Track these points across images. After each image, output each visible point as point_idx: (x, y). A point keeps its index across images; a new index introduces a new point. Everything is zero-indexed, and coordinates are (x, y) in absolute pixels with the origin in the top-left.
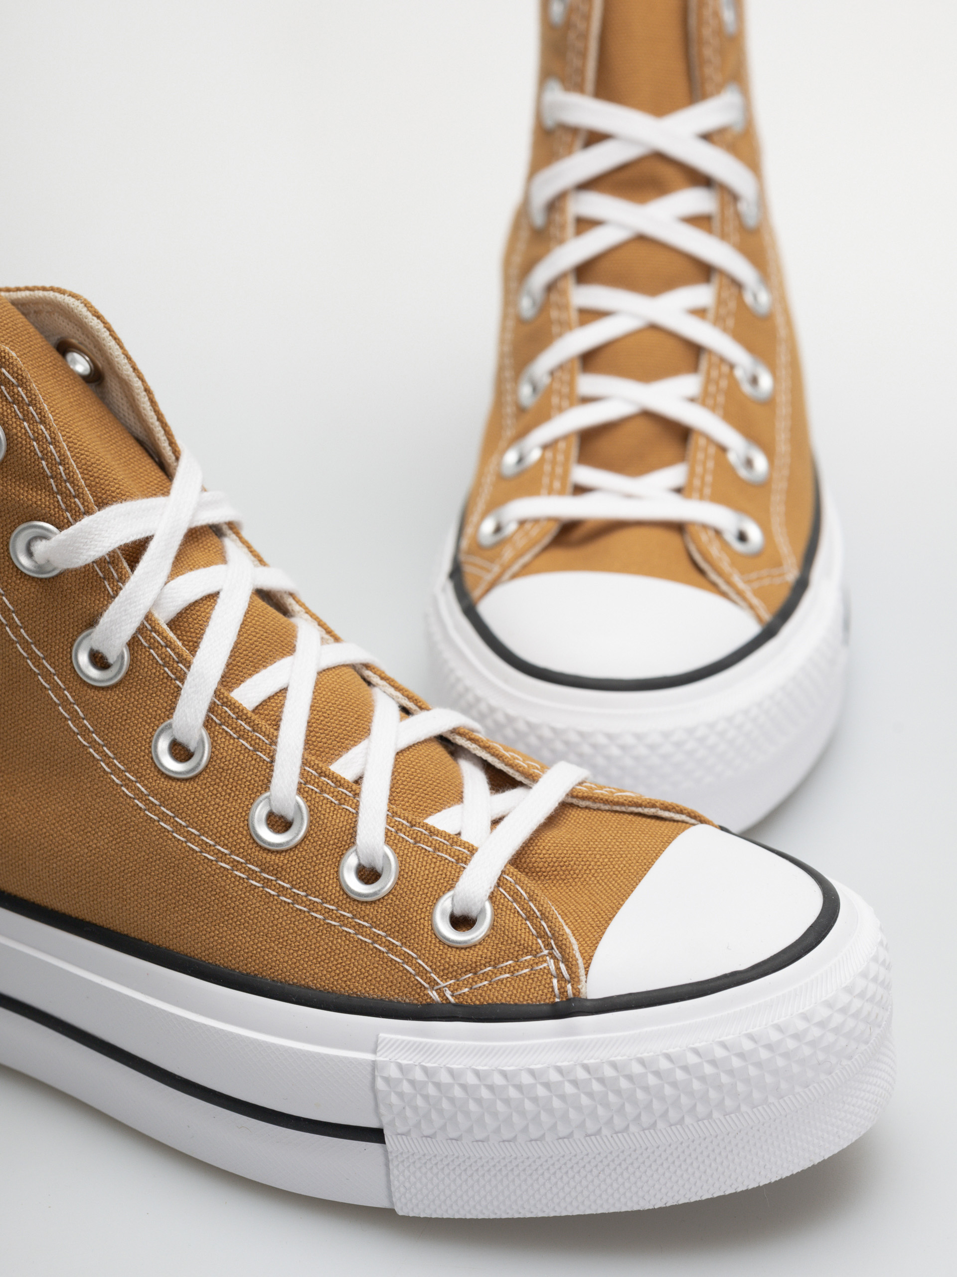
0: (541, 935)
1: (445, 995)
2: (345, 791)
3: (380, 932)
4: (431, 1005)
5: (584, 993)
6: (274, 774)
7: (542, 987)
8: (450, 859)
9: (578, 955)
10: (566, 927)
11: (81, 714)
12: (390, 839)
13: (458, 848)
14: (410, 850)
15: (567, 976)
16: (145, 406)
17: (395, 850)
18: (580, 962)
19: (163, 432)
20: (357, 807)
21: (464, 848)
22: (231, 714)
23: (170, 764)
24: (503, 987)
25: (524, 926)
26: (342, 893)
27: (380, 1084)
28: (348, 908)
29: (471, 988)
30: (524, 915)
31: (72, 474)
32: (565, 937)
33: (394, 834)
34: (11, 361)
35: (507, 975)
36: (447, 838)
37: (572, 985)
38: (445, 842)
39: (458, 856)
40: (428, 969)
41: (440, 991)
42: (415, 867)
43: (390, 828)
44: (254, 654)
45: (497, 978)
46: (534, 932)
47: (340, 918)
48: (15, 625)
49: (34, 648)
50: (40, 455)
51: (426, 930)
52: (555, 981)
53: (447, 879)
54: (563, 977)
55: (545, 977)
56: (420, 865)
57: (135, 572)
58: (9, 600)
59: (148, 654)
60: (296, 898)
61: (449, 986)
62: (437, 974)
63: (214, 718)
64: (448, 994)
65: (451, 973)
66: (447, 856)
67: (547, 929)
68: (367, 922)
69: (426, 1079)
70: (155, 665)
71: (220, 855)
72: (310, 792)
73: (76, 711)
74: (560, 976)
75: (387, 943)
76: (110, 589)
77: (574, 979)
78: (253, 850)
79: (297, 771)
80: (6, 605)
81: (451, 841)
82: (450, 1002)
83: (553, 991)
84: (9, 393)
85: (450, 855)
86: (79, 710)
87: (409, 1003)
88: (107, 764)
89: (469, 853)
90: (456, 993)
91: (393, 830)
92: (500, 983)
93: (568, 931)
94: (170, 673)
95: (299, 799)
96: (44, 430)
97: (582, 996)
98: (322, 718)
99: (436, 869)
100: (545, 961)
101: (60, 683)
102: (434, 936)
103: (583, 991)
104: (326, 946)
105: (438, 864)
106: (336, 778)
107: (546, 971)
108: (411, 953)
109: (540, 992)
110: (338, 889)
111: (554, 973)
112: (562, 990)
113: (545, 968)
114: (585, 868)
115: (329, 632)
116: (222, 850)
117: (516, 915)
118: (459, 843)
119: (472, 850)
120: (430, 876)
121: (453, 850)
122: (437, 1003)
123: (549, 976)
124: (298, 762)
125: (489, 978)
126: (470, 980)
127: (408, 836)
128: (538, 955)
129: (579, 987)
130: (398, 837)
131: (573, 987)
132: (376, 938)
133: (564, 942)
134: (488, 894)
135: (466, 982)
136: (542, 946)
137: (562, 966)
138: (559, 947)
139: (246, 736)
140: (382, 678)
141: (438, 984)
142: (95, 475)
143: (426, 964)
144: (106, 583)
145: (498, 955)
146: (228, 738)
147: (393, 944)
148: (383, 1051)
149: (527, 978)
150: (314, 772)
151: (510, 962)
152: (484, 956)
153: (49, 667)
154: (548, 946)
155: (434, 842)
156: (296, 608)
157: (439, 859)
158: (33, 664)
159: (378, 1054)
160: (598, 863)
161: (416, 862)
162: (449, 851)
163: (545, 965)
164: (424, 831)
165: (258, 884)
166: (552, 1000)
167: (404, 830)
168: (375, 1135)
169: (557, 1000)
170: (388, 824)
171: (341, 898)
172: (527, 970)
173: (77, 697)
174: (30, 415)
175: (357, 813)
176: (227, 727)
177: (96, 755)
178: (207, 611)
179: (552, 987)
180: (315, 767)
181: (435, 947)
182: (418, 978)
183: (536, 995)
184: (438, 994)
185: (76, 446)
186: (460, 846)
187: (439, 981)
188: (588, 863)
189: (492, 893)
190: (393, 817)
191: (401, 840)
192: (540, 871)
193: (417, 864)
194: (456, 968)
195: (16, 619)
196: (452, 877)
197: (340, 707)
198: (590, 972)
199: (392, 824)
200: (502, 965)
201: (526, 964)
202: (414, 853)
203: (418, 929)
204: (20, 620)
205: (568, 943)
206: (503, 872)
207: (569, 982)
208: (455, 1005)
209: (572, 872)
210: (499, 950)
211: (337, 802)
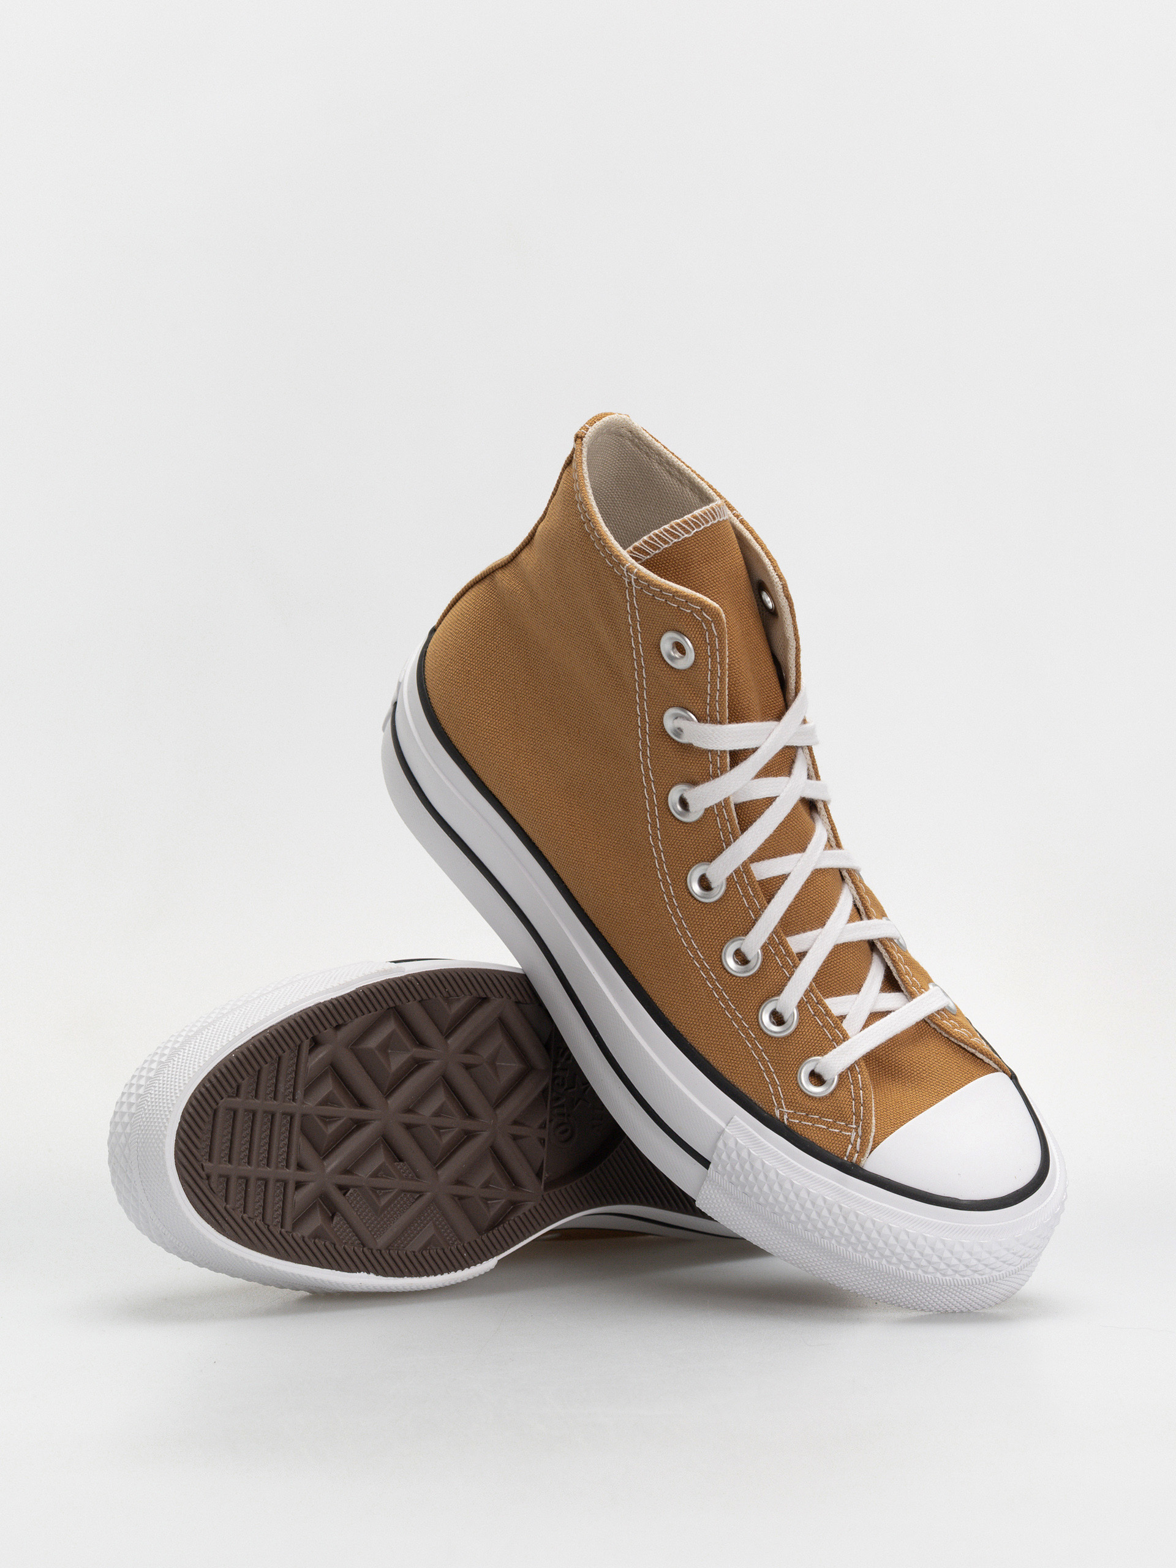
0: (857, 1114)
1: (783, 1116)
2: (789, 961)
3: (766, 1057)
4: (773, 1117)
5: (862, 1165)
6: (753, 930)
7: (841, 1146)
8: (829, 1036)
9: (871, 1140)
10: (873, 1118)
11: (658, 826)
12: (801, 1006)
13: (838, 1032)
14: (809, 1018)
15: (858, 1149)
16: (791, 657)
17: (800, 1014)
18: (871, 1144)
19: (795, 675)
20: (792, 974)
21: (841, 1034)
22: (746, 880)
23: (696, 888)
24: (819, 1132)
25: (850, 1103)
26: (756, 1020)
27: (720, 1144)
28: (755, 1032)
29: (800, 1122)
30: (853, 1096)
31: (722, 700)
32: (869, 1125)
33: (805, 1003)
34: (720, 622)
35: (825, 1127)
36: (835, 1022)
37: (858, 1156)
38: (832, 1024)
39: (835, 1037)
40: (782, 1096)
41: (782, 1113)
42: (806, 1030)
43: (804, 998)
44: (778, 845)
45: (818, 1125)
46: (854, 1111)
47: (748, 1034)
48: (646, 754)
49: (650, 773)
50: (709, 680)
51: (793, 1072)
52: (850, 1146)
53: (821, 1048)
54: (856, 1147)
55: (846, 1141)
56: (809, 1031)
57: (732, 771)
58: (649, 739)
59: (715, 818)
60: (728, 1007)
61: (789, 1113)
62: (785, 1102)
63: (735, 877)
64: (786, 1117)
65: (794, 1107)
66: (828, 1034)
67: (862, 1114)
68: (762, 1046)
69: (747, 1158)
70: (715, 827)
71: (697, 957)
72: (768, 951)
73: (656, 822)
74: (854, 1147)
75: (766, 1066)
76: (711, 771)
77: (862, 1153)
78: (718, 966)
79: (767, 935)
80: (646, 741)
81: (836, 1025)
82: (784, 1123)
83: (846, 1152)
84: (709, 638)
85: (830, 1034)
86: (658, 823)
87: (761, 1108)
88: (659, 864)
89: (842, 1038)
90: (790, 1120)
91: (805, 1000)
92: (818, 1129)
93: (874, 1121)
94: (722, 836)
95: (759, 951)
96: (719, 668)
97: (861, 1166)
98: (799, 905)
99: (818, 1039)
100: (851, 1132)
101: (655, 800)
102: (795, 1078)
103: (863, 1162)
104: (731, 1045)
105: (820, 1036)
106: (788, 951)
107: (848, 1138)
108: (777, 1080)
109: (838, 1149)
110: (755, 1017)
111: (852, 1141)
112: (851, 1155)
113: (848, 1135)
114: (909, 1074)
115: (836, 837)
116: (700, 955)
117: (849, 1093)
118: (840, 1029)
119: (846, 1038)
120: (812, 1041)
121: (834, 1031)
122: (777, 1117)
123: (849, 1142)
124: (771, 929)
125: (813, 1122)
126: (802, 1117)
127: (812, 1009)
128: (849, 1126)
129: (862, 1159)
130: (806, 1006)
131: (858, 1157)
132: (761, 1059)
133: (867, 1128)
134: (839, 1072)
135: (799, 1117)
136: (854, 1122)
137: (859, 1140)
138: (863, 1130)
139: (748, 898)
140: (853, 882)
141: (782, 1108)
142: (738, 690)
143: (782, 1093)
144: (711, 766)
145: (825, 1112)
146: (737, 893)
147: (770, 1068)
148: (732, 1127)
149: (835, 1135)
150: (777, 940)
151: (831, 1120)
152: (817, 1108)
153: (653, 788)
154: (857, 1123)
155: (825, 1021)
156: (823, 812)
157: (823, 1033)
158: (645, 780)
159: (728, 1127)
160: (919, 1075)
161: (809, 1028)
162: (831, 1031)
163: (850, 1134)
164: (823, 1011)
165: (710, 986)
166: (842, 1156)
167: (811, 1004)
168: (706, 1163)
169: (845, 1159)
170: (805, 995)
171: (754, 1023)
172: (838, 1131)
173: (660, 815)
174: (715, 657)
175: (790, 978)
176: (740, 886)
177: (655, 854)
178: (763, 807)
179: (847, 1149)
180: (779, 938)
181: (793, 1085)
182: (773, 1097)
183: (835, 1148)
184: (780, 1114)
185: (735, 668)
186: (839, 1031)
187: (784, 1107)
188: (912, 1072)
189: (843, 1072)
190: (810, 991)
191: (807, 1009)
192: (881, 1062)
193: (808, 1030)
194: (797, 1105)
195: (648, 752)
196: (824, 1048)
197: (814, 901)
198: (873, 1152)
199: (807, 997)
200: (824, 1119)
201: (839, 1127)
202: (810, 1022)
203: (788, 1069)
204: (650, 754)
205: (869, 1130)
206: (856, 1062)
207: (858, 1152)
208: (786, 1126)
209: (900, 1073)
210: (827, 1109)
211: (781, 965)
